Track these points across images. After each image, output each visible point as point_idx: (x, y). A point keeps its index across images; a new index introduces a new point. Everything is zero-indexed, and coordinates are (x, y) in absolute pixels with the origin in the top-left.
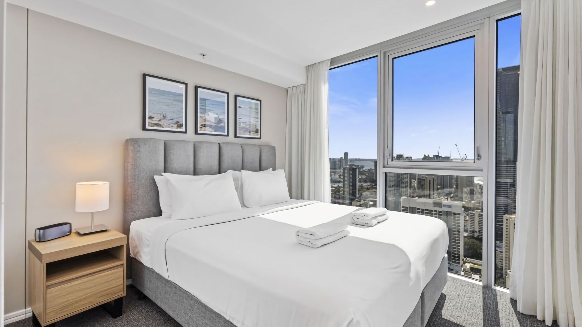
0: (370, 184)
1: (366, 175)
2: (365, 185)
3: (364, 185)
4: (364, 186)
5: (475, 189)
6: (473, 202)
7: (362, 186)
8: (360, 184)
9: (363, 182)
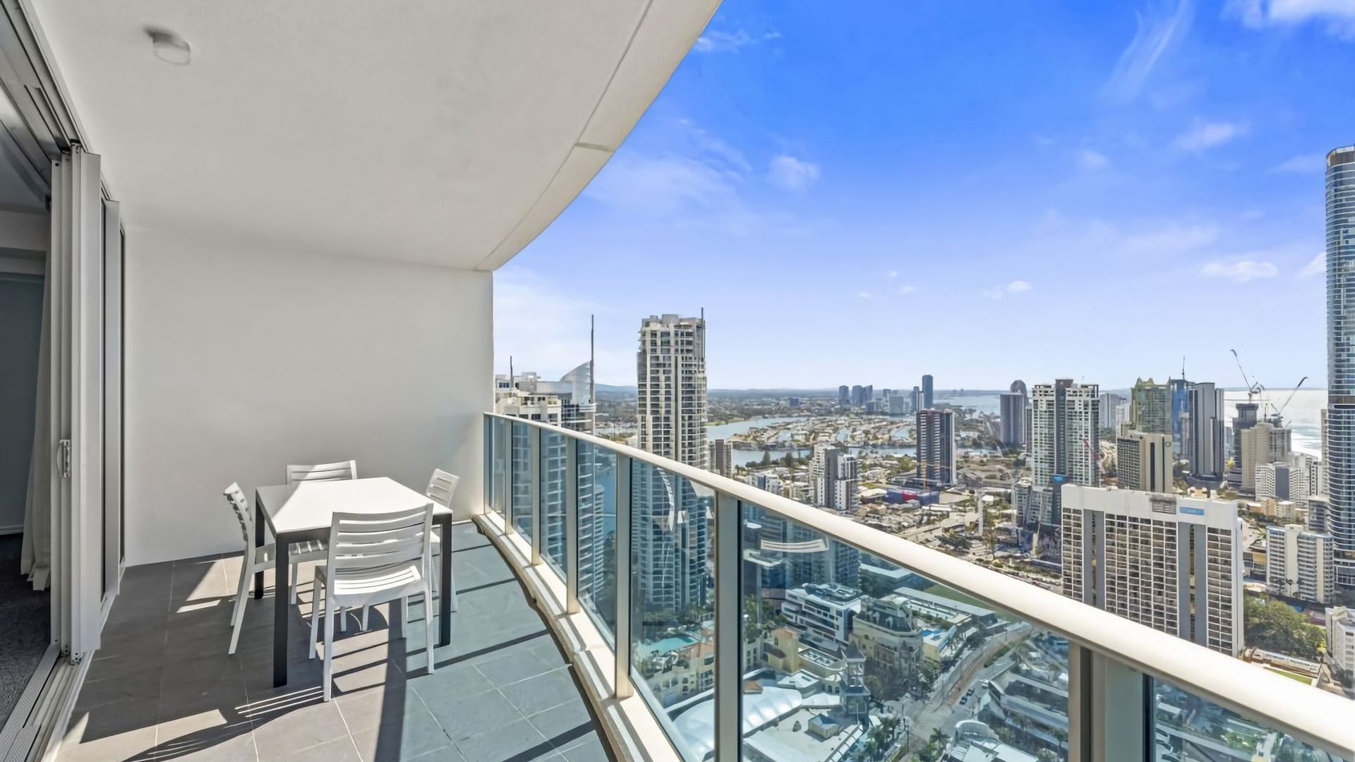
0: (990, 453)
1: (980, 431)
2: (975, 454)
3: (972, 454)
4: (973, 457)
5: (1291, 470)
6: (1285, 503)
7: (966, 458)
8: (962, 451)
9: (970, 447)
